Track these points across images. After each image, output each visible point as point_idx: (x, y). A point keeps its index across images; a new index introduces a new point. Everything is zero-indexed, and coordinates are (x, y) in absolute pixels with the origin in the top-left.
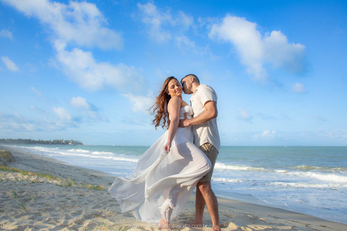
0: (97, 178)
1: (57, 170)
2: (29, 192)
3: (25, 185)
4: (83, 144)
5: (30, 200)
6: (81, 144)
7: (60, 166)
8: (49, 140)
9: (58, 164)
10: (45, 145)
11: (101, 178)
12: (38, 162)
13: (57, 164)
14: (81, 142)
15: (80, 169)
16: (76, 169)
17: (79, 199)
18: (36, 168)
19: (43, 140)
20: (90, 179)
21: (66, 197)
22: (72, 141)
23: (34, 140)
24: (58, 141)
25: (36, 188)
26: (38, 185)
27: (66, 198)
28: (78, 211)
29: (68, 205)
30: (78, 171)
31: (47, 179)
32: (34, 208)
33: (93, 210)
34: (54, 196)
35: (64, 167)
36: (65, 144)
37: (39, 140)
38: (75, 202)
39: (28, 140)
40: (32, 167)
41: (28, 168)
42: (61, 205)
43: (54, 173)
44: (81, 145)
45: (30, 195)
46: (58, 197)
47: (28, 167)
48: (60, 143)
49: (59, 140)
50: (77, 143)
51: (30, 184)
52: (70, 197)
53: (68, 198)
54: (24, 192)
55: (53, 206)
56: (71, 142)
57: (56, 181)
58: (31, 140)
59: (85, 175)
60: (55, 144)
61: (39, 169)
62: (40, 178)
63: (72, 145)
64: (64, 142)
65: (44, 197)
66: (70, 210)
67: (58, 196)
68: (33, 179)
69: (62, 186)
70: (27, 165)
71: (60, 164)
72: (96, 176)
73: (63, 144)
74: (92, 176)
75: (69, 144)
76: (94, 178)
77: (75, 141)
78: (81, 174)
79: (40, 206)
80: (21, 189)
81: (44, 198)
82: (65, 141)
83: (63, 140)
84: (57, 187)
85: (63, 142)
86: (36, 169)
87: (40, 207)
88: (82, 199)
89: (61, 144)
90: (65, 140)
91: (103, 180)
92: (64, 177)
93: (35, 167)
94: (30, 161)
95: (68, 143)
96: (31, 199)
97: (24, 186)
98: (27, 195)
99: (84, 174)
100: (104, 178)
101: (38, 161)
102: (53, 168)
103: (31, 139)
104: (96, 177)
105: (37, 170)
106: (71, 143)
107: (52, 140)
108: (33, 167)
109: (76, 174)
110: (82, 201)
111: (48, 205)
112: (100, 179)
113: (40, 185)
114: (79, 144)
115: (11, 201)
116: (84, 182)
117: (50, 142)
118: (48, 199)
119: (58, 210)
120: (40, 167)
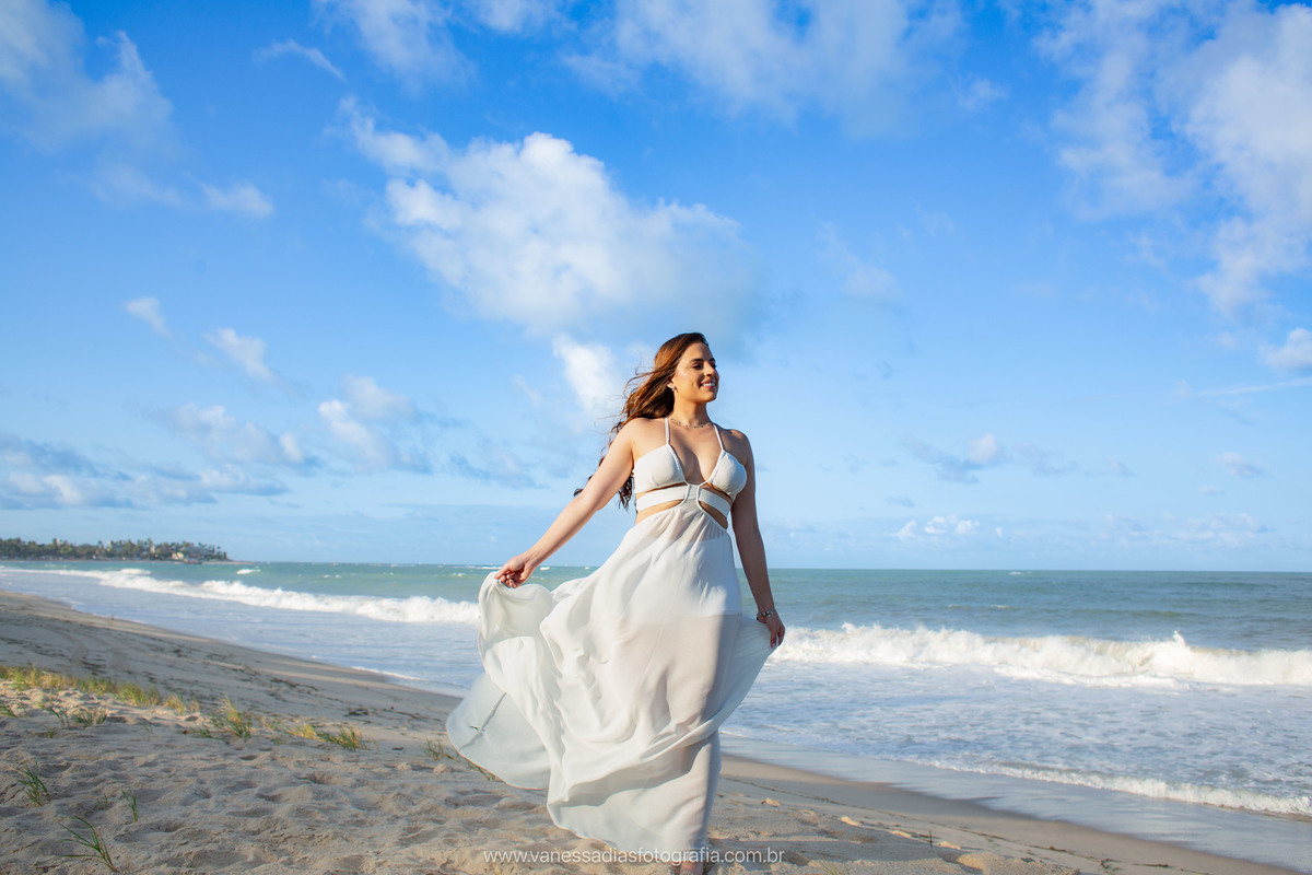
0: (300, 691)
1: (136, 661)
2: (83, 767)
3: (52, 734)
4: (228, 556)
5: (101, 809)
6: (222, 557)
7: (149, 645)
8: (94, 543)
9: (137, 634)
10: (77, 562)
11: (313, 692)
12: (57, 629)
13: (135, 637)
14: (222, 551)
15: (225, 657)
16: (210, 657)
17: (317, 799)
18: (52, 653)
19: (69, 542)
20: (272, 695)
21: (256, 790)
22: (188, 545)
23: (34, 543)
24: (133, 545)
25: (106, 746)
26: (107, 732)
27: (260, 796)
28: (345, 859)
29: (287, 832)
30: (221, 664)
31: (125, 705)
32: (144, 855)
33: (405, 851)
34: (205, 786)
35: (161, 650)
36: (159, 558)
37: (55, 540)
38: (308, 812)
39: (11, 540)
40: (36, 651)
41: (19, 653)
42: (254, 833)
43: (124, 671)
44: (220, 563)
45: (95, 784)
46: (223, 792)
47: (16, 648)
48: (138, 555)
49: (135, 542)
50: (205, 553)
51: (70, 728)
52: (272, 789)
53: (264, 794)
54: (64, 768)
55: (224, 841)
56: (183, 549)
57: (165, 712)
58: (19, 540)
59: (250, 680)
60: (120, 556)
61: (62, 656)
62: (97, 701)
63: (186, 560)
64: (153, 550)
65: (159, 793)
66: (309, 855)
67: (222, 787)
68: (72, 704)
69: (210, 737)
70: (13, 642)
71: (144, 636)
72: (294, 682)
73: (153, 557)
74: (277, 681)
75: (174, 556)
76: (286, 692)
77: (196, 545)
78: (234, 674)
79: (164, 837)
80: (44, 756)
81: (164, 798)
82: (158, 547)
83: (151, 543)
84: (188, 740)
85: (149, 550)
86: (52, 656)
87: (167, 846)
88: (327, 796)
89: (143, 558)
90: (157, 542)
91: (322, 696)
92: (168, 688)
93: (48, 648)
94: (25, 624)
95: (171, 555)
96: (108, 806)
97: (49, 741)
98: (83, 785)
99: (246, 677)
100: (323, 690)
101: (56, 624)
102: (119, 654)
103: (22, 540)
104: (293, 686)
105: (58, 660)
106: (181, 555)
107: (107, 544)
108: (38, 649)
109: (214, 674)
110: (335, 809)
111: (197, 835)
112: (309, 693)
113: (116, 732)
114: (213, 557)
115: (22, 818)
116: (253, 707)
117: (97, 552)
118: (185, 803)
119: (251, 858)
120: (69, 649)
